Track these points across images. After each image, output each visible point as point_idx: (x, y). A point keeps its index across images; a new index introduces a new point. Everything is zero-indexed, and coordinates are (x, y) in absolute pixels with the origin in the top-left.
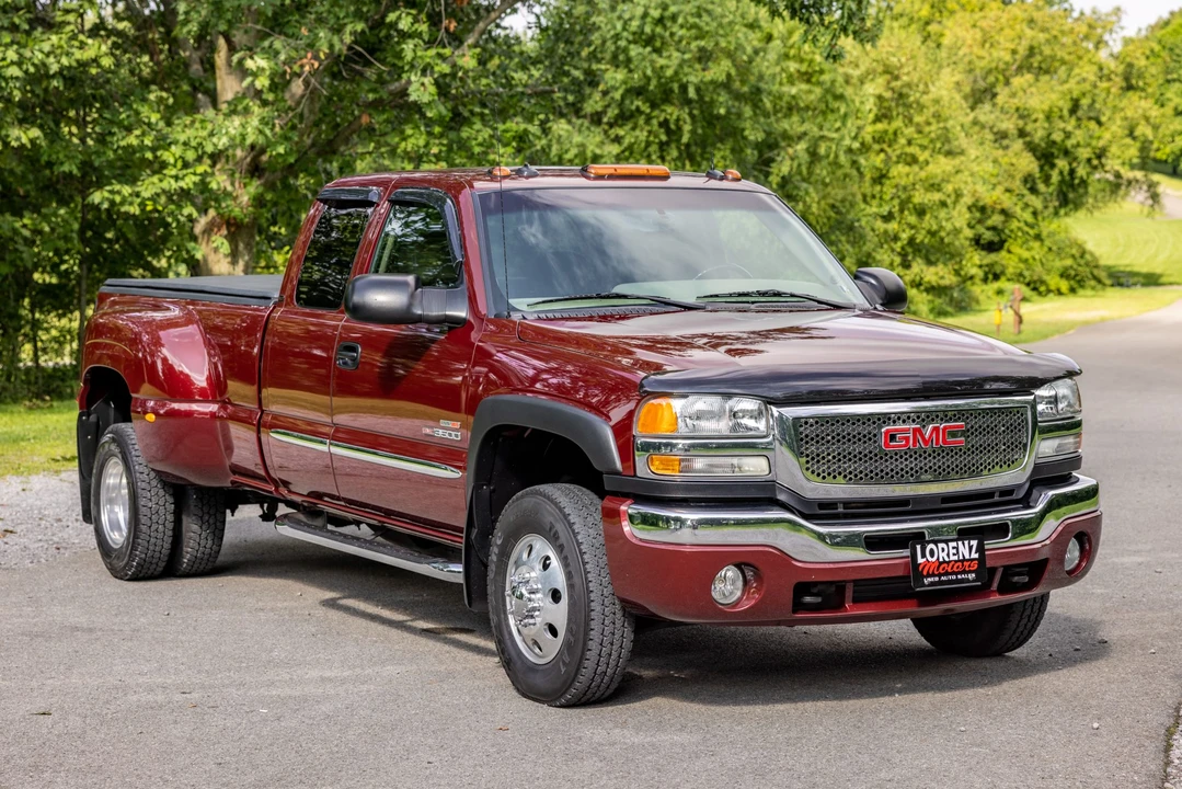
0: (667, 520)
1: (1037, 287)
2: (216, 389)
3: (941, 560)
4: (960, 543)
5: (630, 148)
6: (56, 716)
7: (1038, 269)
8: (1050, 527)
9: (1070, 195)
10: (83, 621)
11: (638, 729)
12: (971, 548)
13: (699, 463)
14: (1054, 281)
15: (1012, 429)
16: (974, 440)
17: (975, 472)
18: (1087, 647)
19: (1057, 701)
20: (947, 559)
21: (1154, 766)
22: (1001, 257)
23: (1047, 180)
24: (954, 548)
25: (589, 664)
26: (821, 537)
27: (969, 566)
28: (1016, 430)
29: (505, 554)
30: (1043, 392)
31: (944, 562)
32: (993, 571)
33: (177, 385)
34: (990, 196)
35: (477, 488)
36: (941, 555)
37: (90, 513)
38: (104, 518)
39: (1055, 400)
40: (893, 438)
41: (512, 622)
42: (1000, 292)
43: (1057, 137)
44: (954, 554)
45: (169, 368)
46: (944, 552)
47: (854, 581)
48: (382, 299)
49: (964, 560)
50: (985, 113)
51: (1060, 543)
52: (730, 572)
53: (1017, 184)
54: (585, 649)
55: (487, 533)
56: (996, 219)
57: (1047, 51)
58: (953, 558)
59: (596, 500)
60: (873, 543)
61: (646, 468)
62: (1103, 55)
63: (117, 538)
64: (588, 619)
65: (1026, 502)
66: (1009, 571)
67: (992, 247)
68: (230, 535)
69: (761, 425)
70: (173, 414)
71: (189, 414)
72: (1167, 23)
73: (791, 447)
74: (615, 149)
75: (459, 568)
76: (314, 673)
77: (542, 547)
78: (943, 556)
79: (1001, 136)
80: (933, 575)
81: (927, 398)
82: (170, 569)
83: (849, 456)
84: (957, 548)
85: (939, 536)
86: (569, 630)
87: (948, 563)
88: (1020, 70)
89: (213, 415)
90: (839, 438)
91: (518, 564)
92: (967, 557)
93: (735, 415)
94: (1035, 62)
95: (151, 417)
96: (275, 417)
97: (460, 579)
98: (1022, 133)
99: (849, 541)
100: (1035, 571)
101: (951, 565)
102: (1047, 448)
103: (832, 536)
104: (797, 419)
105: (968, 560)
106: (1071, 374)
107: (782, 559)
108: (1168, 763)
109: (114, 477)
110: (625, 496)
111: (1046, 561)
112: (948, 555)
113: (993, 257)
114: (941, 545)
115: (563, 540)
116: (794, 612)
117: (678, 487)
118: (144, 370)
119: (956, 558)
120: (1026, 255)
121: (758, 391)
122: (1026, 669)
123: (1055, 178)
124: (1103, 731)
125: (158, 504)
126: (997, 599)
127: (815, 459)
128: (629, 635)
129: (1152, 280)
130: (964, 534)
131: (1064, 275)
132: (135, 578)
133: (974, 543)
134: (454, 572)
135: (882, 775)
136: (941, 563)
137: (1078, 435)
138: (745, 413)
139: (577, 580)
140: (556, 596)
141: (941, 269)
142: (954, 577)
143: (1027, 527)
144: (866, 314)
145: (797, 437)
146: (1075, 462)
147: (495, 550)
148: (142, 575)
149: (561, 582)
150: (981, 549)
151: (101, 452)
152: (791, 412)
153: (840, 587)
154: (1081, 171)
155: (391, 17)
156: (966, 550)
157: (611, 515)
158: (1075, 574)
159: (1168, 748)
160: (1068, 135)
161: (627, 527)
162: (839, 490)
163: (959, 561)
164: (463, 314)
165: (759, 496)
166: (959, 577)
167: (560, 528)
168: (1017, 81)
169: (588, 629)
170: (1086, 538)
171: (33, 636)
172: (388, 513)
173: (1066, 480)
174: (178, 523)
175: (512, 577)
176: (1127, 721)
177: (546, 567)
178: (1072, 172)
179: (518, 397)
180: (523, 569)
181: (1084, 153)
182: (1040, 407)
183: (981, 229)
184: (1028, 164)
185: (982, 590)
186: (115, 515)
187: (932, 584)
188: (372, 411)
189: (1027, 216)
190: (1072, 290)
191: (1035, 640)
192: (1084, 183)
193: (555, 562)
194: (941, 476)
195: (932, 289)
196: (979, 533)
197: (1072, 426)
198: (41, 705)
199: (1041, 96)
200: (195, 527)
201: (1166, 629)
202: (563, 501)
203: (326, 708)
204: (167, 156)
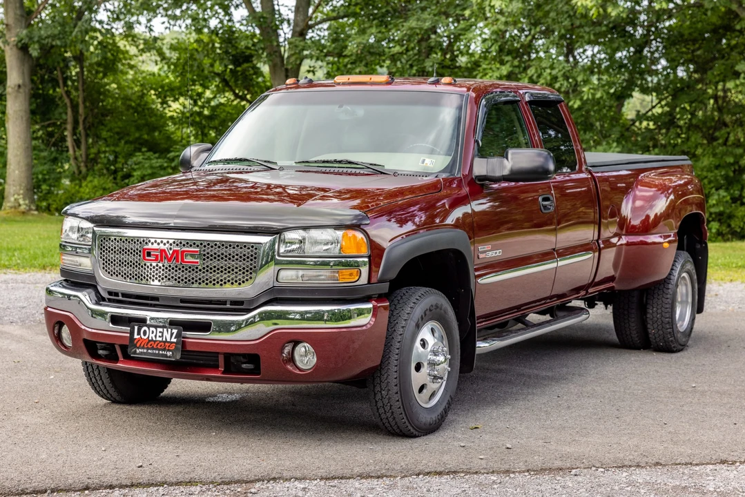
3: (150, 339)
4: (165, 330)
8: (258, 330)
12: (172, 334)
15: (244, 258)
16: (209, 263)
20: (154, 339)
24: (160, 332)
26: (88, 311)
27: (169, 346)
28: (248, 259)
31: (152, 340)
36: (151, 335)
40: (149, 254)
44: (160, 337)
46: (152, 334)
49: (166, 341)
58: (158, 339)
60: (116, 320)
78: (152, 336)
80: (143, 348)
83: (125, 263)
84: (162, 333)
87: (155, 341)
90: (121, 250)
92: (168, 340)
101: (156, 343)
103: (93, 311)
105: (168, 342)
112: (156, 336)
114: (152, 329)
119: (160, 339)
130: (173, 324)
133: (175, 331)
136: (150, 341)
142: (157, 352)
143: (229, 328)
150: (178, 336)
156: (169, 335)
163: (162, 341)
166: (161, 352)
187: (141, 353)
194: (180, 284)
196: (183, 326)
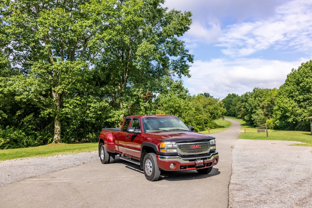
0: (164, 158)
1: (211, 128)
2: (114, 141)
5: (167, 113)
6: (90, 182)
7: (211, 126)
8: (212, 158)
9: (214, 118)
10: (97, 169)
11: (161, 185)
13: (168, 150)
14: (213, 127)
15: (207, 146)
16: (202, 147)
17: (201, 151)
18: (217, 172)
19: (214, 180)
21: (227, 190)
22: (207, 125)
23: (212, 116)
25: (155, 176)
26: (183, 160)
27: (202, 163)
28: (208, 146)
29: (145, 162)
30: (211, 141)
32: (205, 164)
33: (109, 141)
34: (206, 118)
35: (142, 153)
37: (100, 156)
38: (101, 156)
39: (212, 142)
40: (192, 147)
41: (146, 170)
42: (207, 128)
43: (213, 112)
45: (108, 139)
46: (199, 161)
47: (188, 165)
48: (131, 130)
50: (205, 109)
51: (213, 160)
52: (172, 164)
53: (209, 117)
54: (154, 174)
55: (143, 159)
56: (206, 121)
57: (211, 103)
59: (156, 155)
60: (190, 160)
61: (162, 151)
62: (217, 103)
63: (103, 159)
64: (155, 170)
65: (209, 155)
66: (207, 164)
67: (206, 124)
68: (116, 158)
69: (176, 146)
70: (109, 144)
71: (111, 144)
72: (224, 99)
73: (179, 148)
74: (165, 113)
75: (140, 163)
76: (122, 176)
77: (149, 161)
79: (207, 112)
81: (196, 142)
82: (109, 162)
83: (187, 149)
85: (198, 159)
86: (153, 171)
88: (208, 105)
89: (113, 144)
90: (185, 147)
91: (147, 163)
93: (172, 144)
94: (210, 104)
95: (106, 144)
96: (120, 144)
97: (140, 165)
98: (209, 112)
99: (187, 160)
100: (211, 164)
102: (212, 148)
103: (185, 159)
104: (180, 145)
106: (214, 139)
107: (179, 163)
108: (229, 190)
109: (102, 151)
110: (159, 155)
111: (212, 162)
113: (206, 125)
115: (152, 160)
116: (180, 169)
117: (165, 154)
118: (106, 139)
120: (210, 124)
121: (175, 141)
122: (210, 176)
123: (213, 116)
124: (220, 185)
125: (107, 155)
126: (206, 167)
127: (182, 150)
128: (160, 172)
129: (223, 127)
130: (201, 159)
131: (214, 127)
132: (104, 164)
133: (203, 160)
134: (139, 164)
135: (191, 192)
136: (199, 163)
137: (215, 146)
138: (174, 144)
139: (153, 165)
140: (151, 167)
141: (200, 126)
142: (200, 165)
143: (209, 158)
144: (189, 132)
145: (180, 147)
146: (215, 149)
147: (144, 161)
148: (105, 163)
149: (151, 165)
150: (204, 161)
151: (101, 148)
152: (179, 144)
153: (186, 166)
154: (215, 115)
155: (139, 100)
156: (202, 161)
157: (157, 157)
158: (216, 164)
159: (229, 187)
160: (214, 112)
161: (159, 159)
162: (186, 154)
164: (140, 132)
165: (175, 155)
167: (151, 159)
168: (208, 106)
169: (155, 171)
170: (217, 159)
171: (90, 171)
172: (132, 156)
173: (214, 152)
174: (109, 157)
175: (146, 164)
176: (223, 183)
177: (150, 163)
178: (214, 115)
179: (148, 142)
180: (147, 164)
181: (216, 113)
182: (210, 143)
183: (205, 122)
184: (210, 115)
185: (204, 166)
186: (102, 156)
188: (130, 144)
189: (210, 120)
190: (215, 128)
191: (211, 172)
192: (216, 117)
193: (151, 163)
194: (198, 152)
195: (200, 128)
196: (204, 159)
197: (214, 145)
198: (88, 181)
199: (211, 108)
200: (112, 157)
201: (227, 170)
202: (152, 155)
203: (123, 181)
204: (115, 116)
